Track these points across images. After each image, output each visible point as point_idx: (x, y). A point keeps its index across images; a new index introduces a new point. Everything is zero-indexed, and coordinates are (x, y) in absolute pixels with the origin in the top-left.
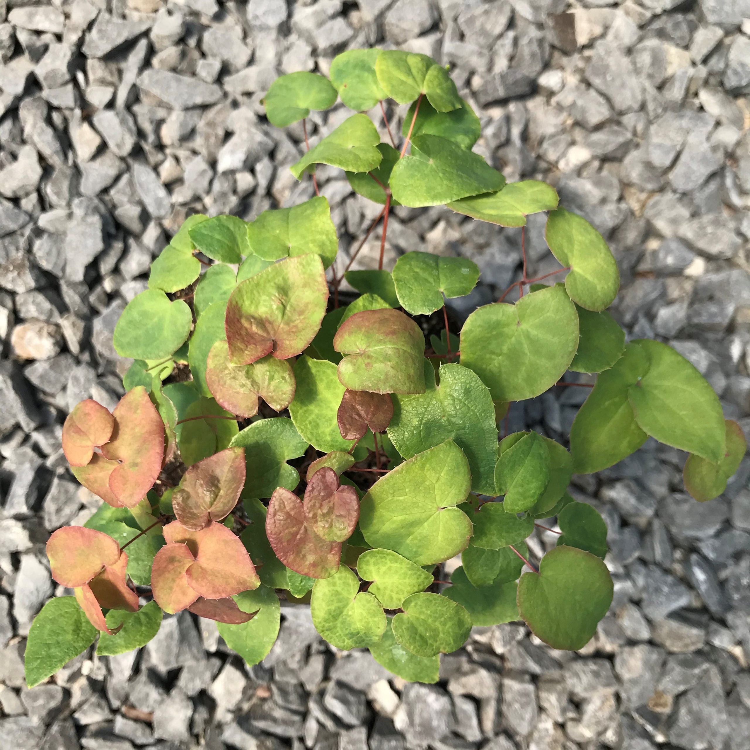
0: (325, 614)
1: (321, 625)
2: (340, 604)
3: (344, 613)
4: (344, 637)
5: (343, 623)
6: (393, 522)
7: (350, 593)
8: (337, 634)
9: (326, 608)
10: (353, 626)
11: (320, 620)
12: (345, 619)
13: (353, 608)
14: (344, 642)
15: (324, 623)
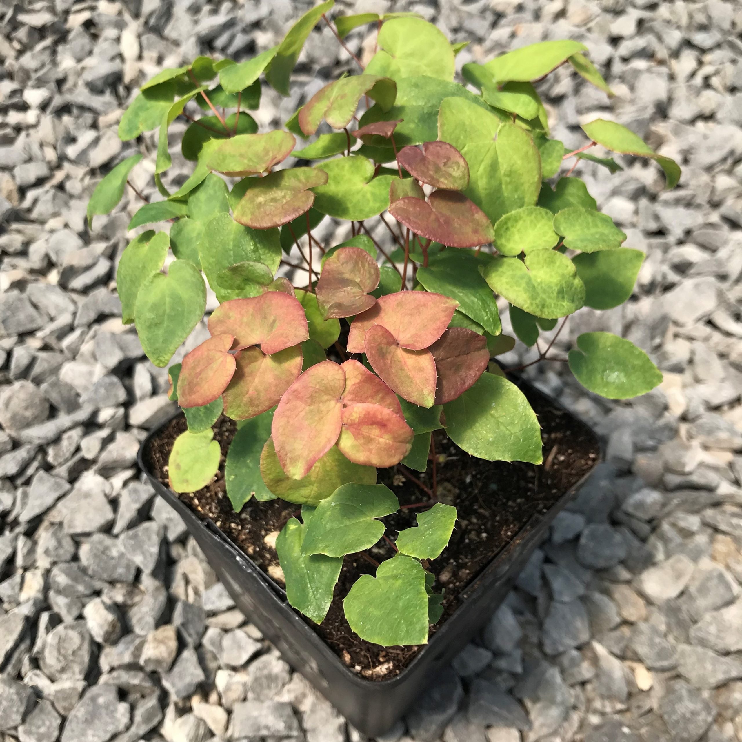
0: (525, 293)
1: (534, 306)
2: (525, 280)
3: (536, 285)
4: (559, 303)
5: (544, 291)
6: (482, 177)
7: (521, 269)
8: (553, 306)
9: (521, 289)
10: (553, 285)
11: (529, 302)
12: (541, 287)
13: (535, 276)
14: (564, 306)
15: (534, 302)
